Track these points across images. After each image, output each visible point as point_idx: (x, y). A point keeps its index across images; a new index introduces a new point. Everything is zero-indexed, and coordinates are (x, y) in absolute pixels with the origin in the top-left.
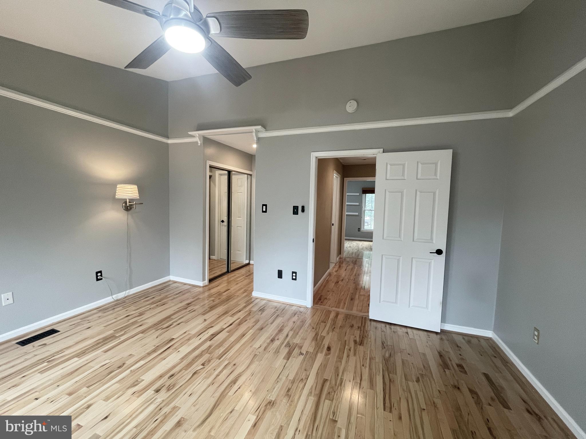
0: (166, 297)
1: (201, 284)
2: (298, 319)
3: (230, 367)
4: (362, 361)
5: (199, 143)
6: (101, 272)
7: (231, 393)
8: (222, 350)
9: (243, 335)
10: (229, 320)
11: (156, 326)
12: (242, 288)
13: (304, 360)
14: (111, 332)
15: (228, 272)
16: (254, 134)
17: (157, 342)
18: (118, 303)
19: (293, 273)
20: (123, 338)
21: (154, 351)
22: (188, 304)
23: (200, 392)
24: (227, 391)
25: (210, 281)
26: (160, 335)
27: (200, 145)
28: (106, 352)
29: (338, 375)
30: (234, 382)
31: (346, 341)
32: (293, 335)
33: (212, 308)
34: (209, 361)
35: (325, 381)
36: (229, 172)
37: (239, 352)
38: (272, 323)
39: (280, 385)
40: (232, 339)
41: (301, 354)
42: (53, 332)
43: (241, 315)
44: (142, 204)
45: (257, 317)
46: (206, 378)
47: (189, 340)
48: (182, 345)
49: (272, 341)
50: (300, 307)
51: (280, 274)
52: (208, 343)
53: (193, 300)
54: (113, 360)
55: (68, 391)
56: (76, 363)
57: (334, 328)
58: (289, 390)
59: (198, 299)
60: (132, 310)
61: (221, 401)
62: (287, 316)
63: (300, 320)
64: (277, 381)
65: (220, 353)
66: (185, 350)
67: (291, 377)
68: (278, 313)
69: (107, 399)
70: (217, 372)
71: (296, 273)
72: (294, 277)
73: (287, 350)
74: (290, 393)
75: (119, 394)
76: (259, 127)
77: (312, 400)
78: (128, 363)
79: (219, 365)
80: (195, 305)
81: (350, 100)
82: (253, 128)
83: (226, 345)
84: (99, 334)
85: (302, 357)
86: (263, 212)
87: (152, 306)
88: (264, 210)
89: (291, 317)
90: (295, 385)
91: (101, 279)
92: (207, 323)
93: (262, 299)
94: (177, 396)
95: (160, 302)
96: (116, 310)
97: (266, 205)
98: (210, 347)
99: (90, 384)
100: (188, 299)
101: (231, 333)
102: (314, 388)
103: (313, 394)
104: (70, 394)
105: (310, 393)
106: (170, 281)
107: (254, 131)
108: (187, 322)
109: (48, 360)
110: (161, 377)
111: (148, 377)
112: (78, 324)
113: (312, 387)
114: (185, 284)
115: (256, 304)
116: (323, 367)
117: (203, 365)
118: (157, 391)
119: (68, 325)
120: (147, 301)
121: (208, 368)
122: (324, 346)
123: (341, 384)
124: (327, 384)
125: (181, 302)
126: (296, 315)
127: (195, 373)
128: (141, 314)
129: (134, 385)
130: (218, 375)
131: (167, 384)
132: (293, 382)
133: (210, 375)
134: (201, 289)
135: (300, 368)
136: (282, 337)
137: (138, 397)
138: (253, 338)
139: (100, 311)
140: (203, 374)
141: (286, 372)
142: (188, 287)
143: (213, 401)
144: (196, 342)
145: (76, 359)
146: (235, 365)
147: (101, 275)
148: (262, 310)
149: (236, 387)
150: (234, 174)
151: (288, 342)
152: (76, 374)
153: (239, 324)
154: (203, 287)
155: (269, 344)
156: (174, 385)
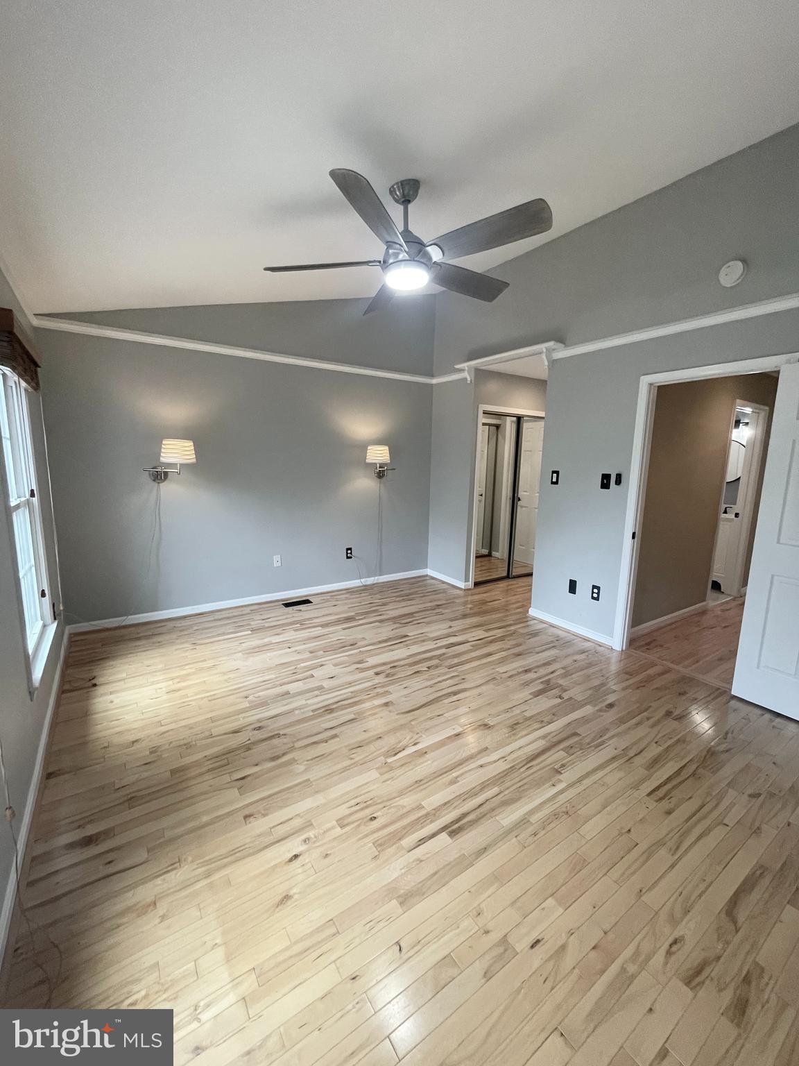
0: (416, 593)
1: (462, 585)
2: (585, 659)
3: (457, 679)
4: (658, 737)
5: (469, 379)
6: (350, 549)
7: (446, 701)
8: (456, 661)
9: (490, 654)
10: (480, 633)
11: (394, 619)
12: (519, 602)
13: (559, 704)
14: (353, 614)
15: (508, 577)
16: (544, 356)
17: (391, 634)
18: (366, 588)
19: (594, 587)
20: (361, 622)
21: (385, 641)
22: (438, 605)
23: (416, 689)
24: (443, 698)
25: (477, 584)
26: (396, 628)
27: (469, 382)
28: (344, 629)
29: (601, 736)
30: (455, 693)
31: (650, 707)
32: (561, 674)
33: (465, 616)
34: (437, 667)
35: (576, 734)
36: (519, 419)
37: (475, 670)
38: (538, 653)
39: (508, 715)
40: (474, 654)
41: (560, 697)
42: (307, 602)
43: (499, 633)
44: (394, 469)
45: (520, 640)
46: (427, 680)
47: (424, 641)
48: (414, 643)
49: (526, 671)
50: (600, 646)
51: (573, 587)
52: (444, 651)
53: (445, 602)
54: (348, 638)
55: (311, 649)
56: (319, 631)
57: (644, 686)
58: (517, 724)
59: (453, 602)
60: (377, 599)
61: (433, 703)
62: (570, 651)
63: (587, 661)
64: (507, 711)
65: (453, 663)
66: (415, 649)
67: (528, 714)
68: (556, 644)
69: (335, 665)
70: (440, 679)
71: (598, 588)
72: (595, 595)
73: (541, 687)
74: (516, 727)
75: (347, 665)
76: (551, 344)
77: (541, 744)
78: (360, 644)
79: (445, 674)
80: (445, 608)
81: (728, 262)
82: (543, 347)
83: (463, 658)
84: (342, 613)
85: (559, 700)
86: (553, 483)
87: (398, 599)
88: (554, 480)
89: (574, 654)
90: (528, 723)
91: (351, 558)
92: (451, 630)
93: (542, 622)
94: (393, 684)
95: (407, 597)
96: (363, 595)
97: (557, 473)
98: (444, 654)
99: (326, 651)
100: (439, 600)
101: (475, 648)
102: (555, 734)
103: (547, 739)
104: (311, 652)
105: (544, 737)
106: (427, 576)
107: (545, 350)
108: (428, 623)
109: (301, 622)
110: (384, 664)
111: (372, 661)
112: (328, 601)
113: (552, 732)
114: (444, 582)
115: (528, 626)
116: (585, 721)
117: (429, 668)
118: (377, 674)
119: (320, 598)
120: (395, 592)
121: (433, 672)
122: (604, 701)
123: (597, 746)
124: (576, 739)
125: (431, 602)
126: (586, 654)
127: (418, 672)
128: (384, 605)
129: (359, 662)
130: (440, 682)
131: (388, 672)
132: (527, 719)
133: (432, 679)
134: (461, 593)
135: (548, 710)
136: (542, 671)
137: (360, 672)
138: (502, 661)
139: (348, 593)
140: (425, 676)
141: (523, 707)
142: (445, 586)
143: (425, 700)
144: (431, 645)
145: (320, 628)
146: (463, 679)
147: (351, 553)
148: (535, 634)
149: (455, 698)
150: (527, 421)
151: (549, 679)
152: (317, 639)
153: (491, 642)
154: (465, 590)
155: (519, 673)
156: (393, 675)
